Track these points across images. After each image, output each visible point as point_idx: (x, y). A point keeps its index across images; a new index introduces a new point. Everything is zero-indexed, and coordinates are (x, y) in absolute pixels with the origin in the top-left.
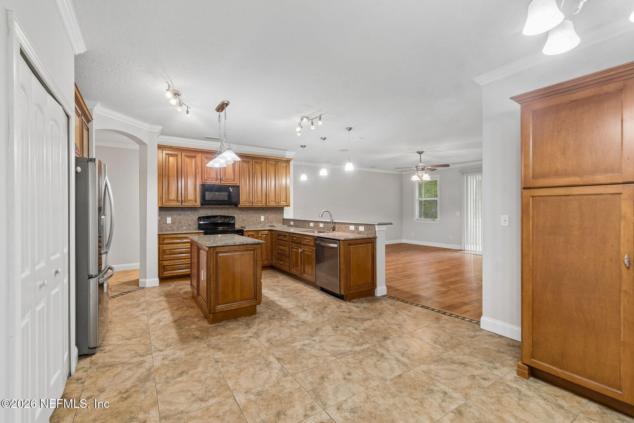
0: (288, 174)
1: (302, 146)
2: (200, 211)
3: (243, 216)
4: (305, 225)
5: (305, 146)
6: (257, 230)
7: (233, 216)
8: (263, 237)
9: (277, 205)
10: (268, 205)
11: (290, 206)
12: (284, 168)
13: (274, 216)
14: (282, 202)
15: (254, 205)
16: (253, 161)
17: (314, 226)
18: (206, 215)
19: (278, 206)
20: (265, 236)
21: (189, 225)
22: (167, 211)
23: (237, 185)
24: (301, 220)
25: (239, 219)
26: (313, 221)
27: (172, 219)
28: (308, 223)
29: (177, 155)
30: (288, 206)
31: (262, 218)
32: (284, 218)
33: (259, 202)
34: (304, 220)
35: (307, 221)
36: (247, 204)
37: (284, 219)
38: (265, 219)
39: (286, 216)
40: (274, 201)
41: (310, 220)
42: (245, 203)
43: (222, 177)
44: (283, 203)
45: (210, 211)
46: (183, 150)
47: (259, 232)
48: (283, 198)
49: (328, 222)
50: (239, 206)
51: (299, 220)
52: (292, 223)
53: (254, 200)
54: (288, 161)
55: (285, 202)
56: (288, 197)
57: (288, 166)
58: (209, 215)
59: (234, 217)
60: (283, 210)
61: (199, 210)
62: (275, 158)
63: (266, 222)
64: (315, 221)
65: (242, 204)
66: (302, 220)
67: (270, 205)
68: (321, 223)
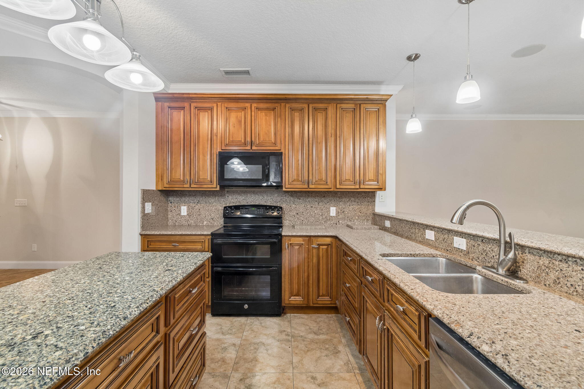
0: (381, 126)
1: (409, 58)
2: (228, 197)
3: (298, 206)
4: (412, 233)
5: (417, 57)
6: (310, 236)
7: (281, 206)
8: (321, 250)
9: (358, 187)
10: (338, 186)
11: (385, 190)
12: (374, 116)
13: (356, 207)
14: (368, 181)
15: (311, 186)
16: (311, 106)
17: (436, 239)
18: (237, 204)
19: (360, 188)
20: (326, 247)
21: (212, 219)
22: (181, 197)
23: (280, 151)
24: (405, 220)
25: (290, 211)
26: (434, 227)
27: (188, 209)
28: (422, 230)
29: (183, 108)
30: (380, 189)
31: (333, 211)
32: (376, 211)
33: (321, 181)
34: (411, 222)
35: (418, 224)
36: (299, 186)
37: (375, 215)
38: (338, 213)
39: (379, 209)
40: (351, 179)
41: (425, 223)
42: (295, 183)
43: (253, 139)
44: (371, 185)
45: (243, 197)
46: (192, 98)
47: (313, 239)
48: (371, 174)
49: (484, 240)
50: (284, 189)
51: (400, 220)
52: (388, 224)
53: (311, 178)
54: (381, 100)
55: (374, 181)
56: (381, 172)
57: (381, 110)
58: (242, 204)
59: (281, 208)
60: (374, 196)
61: (226, 196)
62: (353, 97)
63: (339, 217)
64: (438, 228)
65: (290, 186)
66: (407, 221)
67: (342, 187)
68: (457, 236)
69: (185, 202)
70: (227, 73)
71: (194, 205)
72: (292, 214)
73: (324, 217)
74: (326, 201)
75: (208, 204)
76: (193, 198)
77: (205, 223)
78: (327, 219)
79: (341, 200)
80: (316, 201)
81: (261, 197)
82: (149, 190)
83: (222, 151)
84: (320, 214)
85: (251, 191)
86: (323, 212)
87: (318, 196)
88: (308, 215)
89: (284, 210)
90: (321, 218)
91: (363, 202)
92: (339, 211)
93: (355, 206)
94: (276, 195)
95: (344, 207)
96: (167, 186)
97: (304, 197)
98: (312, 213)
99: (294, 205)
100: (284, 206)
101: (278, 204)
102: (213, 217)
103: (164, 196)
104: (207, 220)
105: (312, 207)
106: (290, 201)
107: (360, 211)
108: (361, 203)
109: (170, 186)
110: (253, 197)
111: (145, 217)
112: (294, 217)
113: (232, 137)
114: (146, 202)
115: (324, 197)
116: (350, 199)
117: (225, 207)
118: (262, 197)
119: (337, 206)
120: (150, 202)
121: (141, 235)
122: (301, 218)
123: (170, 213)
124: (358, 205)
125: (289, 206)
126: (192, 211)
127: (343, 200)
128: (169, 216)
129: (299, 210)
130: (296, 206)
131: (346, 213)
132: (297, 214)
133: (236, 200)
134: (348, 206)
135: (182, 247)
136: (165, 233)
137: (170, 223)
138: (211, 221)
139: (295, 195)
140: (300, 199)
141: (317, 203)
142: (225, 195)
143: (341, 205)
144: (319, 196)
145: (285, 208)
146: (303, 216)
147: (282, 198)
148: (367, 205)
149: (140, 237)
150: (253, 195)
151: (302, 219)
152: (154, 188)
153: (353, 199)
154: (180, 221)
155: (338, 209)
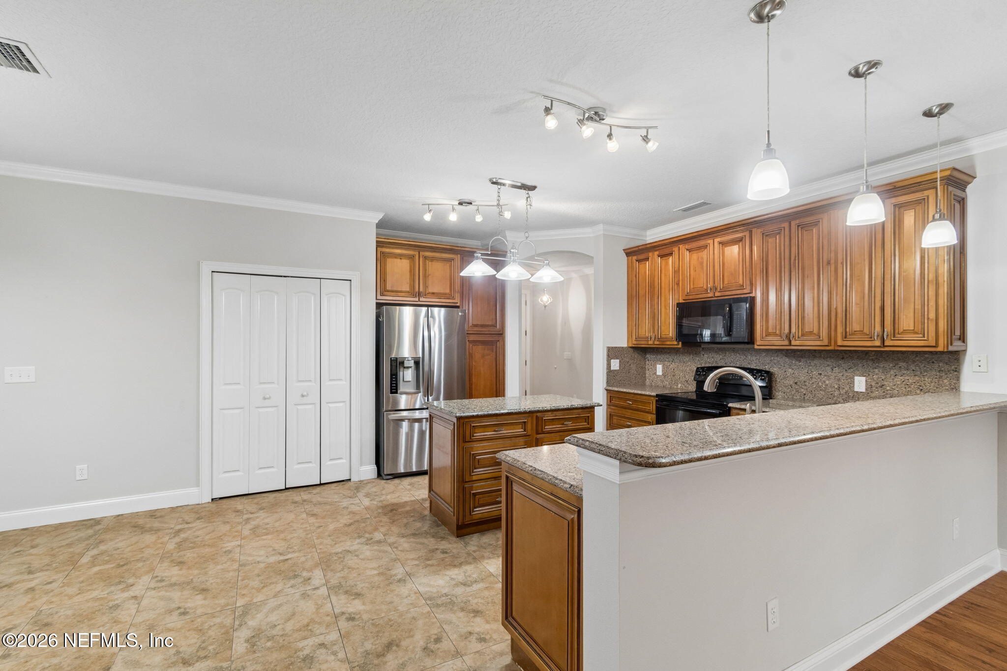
69: (661, 361)
70: (685, 210)
71: (669, 364)
72: (787, 382)
73: (843, 392)
74: (845, 366)
75: (682, 364)
76: (668, 356)
77: (679, 385)
78: (849, 396)
79: (878, 366)
80: (828, 365)
81: (743, 357)
82: (616, 347)
83: (684, 301)
84: (836, 387)
85: (731, 349)
86: (840, 383)
87: (830, 357)
88: (814, 386)
89: (776, 376)
90: (836, 393)
91: (925, 371)
92: (873, 384)
93: (909, 378)
94: (764, 355)
95: (883, 377)
96: (635, 342)
97: (807, 358)
98: (820, 384)
99: (790, 370)
100: (774, 370)
101: (766, 367)
102: (687, 379)
103: (639, 353)
104: (681, 382)
105: (821, 374)
106: (784, 364)
107: (921, 388)
108: (921, 373)
109: (638, 342)
110: (732, 357)
111: (610, 374)
112: (790, 387)
113: (693, 284)
114: (612, 359)
115: (843, 358)
116: (897, 364)
117: (698, 368)
118: (745, 357)
119: (869, 375)
120: (617, 359)
121: (607, 390)
122: (802, 390)
123: (647, 372)
124: (915, 375)
125: (783, 371)
126: (667, 370)
127: (882, 366)
128: (647, 375)
129: (799, 378)
130: (793, 371)
131: (888, 388)
132: (796, 383)
133: (713, 360)
134: (892, 377)
135: (635, 406)
136: (643, 393)
137: (648, 382)
138: (686, 384)
139: (792, 354)
140: (800, 361)
141: (829, 369)
142: (700, 352)
143: (878, 374)
144: (833, 358)
145: (776, 372)
146: (805, 387)
147: (772, 358)
148: (938, 377)
149: (606, 392)
150: (733, 354)
151: (804, 392)
152: (625, 345)
153: (902, 364)
154: (656, 381)
155: (870, 380)
